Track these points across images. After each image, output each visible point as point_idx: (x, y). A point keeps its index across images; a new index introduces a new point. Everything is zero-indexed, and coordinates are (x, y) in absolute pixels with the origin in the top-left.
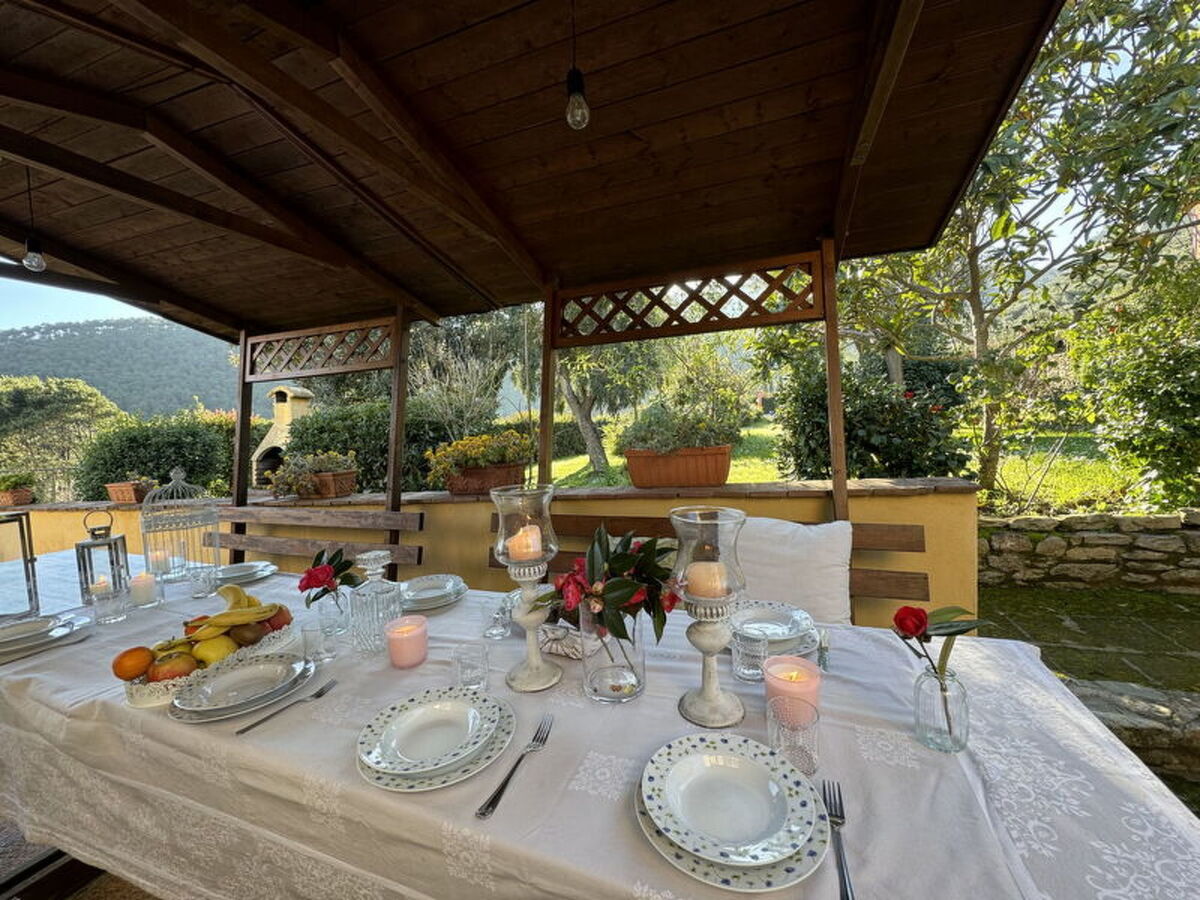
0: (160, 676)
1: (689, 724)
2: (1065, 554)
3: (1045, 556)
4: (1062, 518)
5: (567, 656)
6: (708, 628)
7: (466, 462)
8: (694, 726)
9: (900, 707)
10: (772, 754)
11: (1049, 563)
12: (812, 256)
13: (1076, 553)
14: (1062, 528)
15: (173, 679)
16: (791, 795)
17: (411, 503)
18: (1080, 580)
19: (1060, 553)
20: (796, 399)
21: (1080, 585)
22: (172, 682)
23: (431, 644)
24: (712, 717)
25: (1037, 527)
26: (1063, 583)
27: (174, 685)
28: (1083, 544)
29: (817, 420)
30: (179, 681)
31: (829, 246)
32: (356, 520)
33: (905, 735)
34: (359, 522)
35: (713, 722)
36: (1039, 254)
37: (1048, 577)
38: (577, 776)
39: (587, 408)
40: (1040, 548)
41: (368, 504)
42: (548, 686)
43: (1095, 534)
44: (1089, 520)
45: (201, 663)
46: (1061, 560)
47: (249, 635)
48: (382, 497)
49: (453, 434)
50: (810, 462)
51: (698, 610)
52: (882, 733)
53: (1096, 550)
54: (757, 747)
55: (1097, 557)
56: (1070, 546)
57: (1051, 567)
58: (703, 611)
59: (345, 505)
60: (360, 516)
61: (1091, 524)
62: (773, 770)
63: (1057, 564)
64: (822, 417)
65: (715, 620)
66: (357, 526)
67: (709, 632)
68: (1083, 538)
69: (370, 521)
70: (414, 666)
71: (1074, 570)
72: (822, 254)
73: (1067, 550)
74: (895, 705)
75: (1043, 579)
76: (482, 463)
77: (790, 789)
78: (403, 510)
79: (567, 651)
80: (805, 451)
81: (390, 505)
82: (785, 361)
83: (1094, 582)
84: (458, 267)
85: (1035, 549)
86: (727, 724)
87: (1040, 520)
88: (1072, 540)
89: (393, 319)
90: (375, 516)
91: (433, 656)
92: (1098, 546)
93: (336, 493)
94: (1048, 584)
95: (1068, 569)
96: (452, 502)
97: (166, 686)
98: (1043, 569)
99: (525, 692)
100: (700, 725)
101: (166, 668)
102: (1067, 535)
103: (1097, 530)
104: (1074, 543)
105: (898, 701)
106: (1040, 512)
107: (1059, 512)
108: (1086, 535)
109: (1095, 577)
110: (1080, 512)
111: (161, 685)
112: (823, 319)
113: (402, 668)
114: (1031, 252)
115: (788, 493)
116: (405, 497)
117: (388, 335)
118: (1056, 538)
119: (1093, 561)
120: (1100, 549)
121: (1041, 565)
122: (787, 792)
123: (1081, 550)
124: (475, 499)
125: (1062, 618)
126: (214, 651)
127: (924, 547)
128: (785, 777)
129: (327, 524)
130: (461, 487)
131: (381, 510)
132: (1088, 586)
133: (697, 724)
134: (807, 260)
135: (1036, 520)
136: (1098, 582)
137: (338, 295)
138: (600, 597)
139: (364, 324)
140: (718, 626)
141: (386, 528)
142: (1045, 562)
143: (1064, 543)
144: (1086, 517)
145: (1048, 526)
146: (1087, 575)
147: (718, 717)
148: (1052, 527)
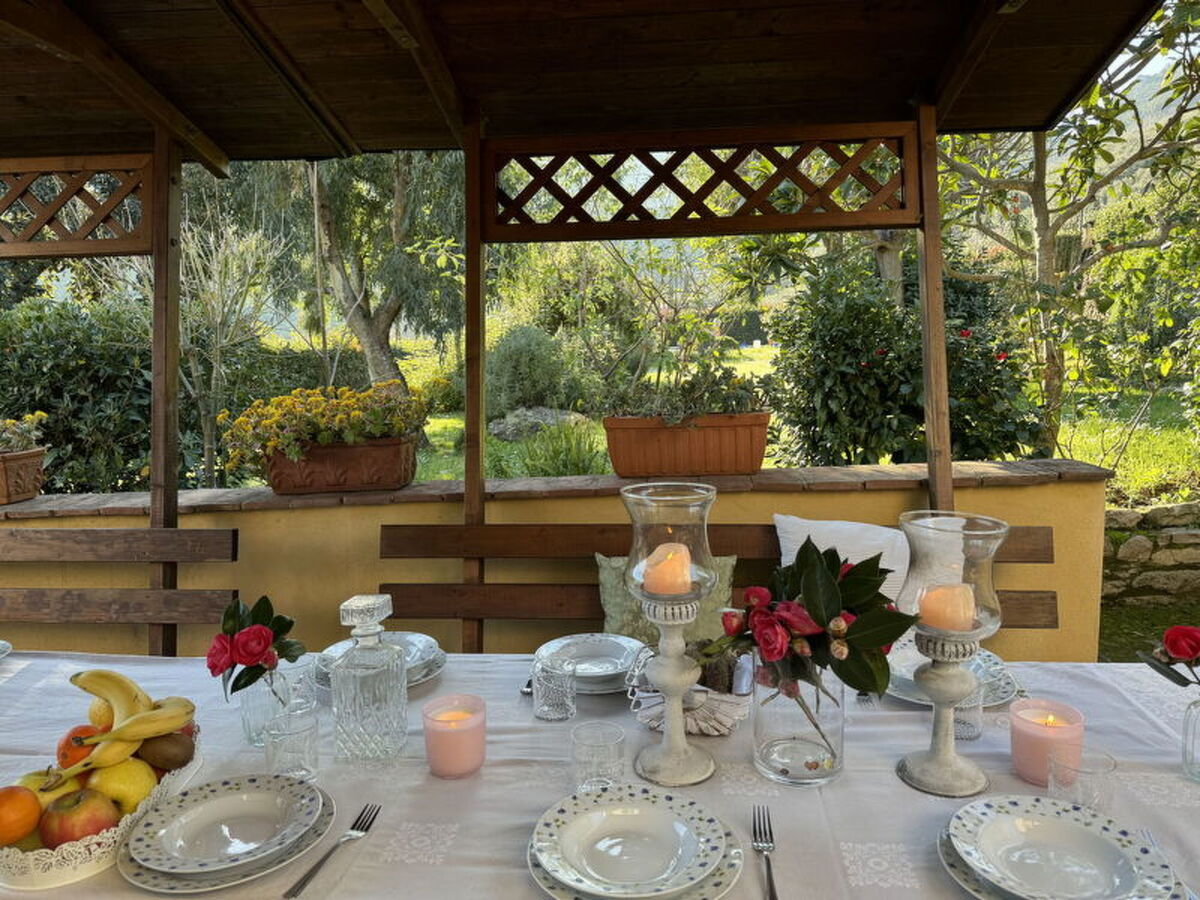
0: (77, 833)
1: (930, 796)
2: (1150, 559)
3: (1128, 563)
4: (1141, 510)
5: (703, 734)
6: (952, 671)
7: (314, 436)
8: (938, 798)
9: (1147, 749)
10: (1076, 809)
11: (1132, 571)
12: (904, 129)
13: (1164, 557)
14: (1147, 523)
15: (97, 834)
16: (1124, 846)
17: (195, 510)
18: (1165, 592)
19: (1143, 557)
20: (812, 336)
21: (1165, 599)
22: (96, 839)
23: (489, 738)
24: (958, 784)
25: (1117, 522)
26: (1146, 598)
27: (99, 844)
28: (1171, 545)
29: (843, 368)
30: (106, 836)
31: (928, 114)
32: (85, 547)
33: (1173, 776)
34: (92, 550)
35: (962, 790)
36: (1112, 133)
37: (1130, 591)
38: (849, 872)
39: (382, 326)
40: (1122, 552)
41: (97, 514)
42: (703, 777)
43: (1182, 531)
44: (1176, 512)
45: (117, 804)
46: (1146, 567)
47: (172, 750)
48: (142, 499)
49: (188, 375)
50: (827, 433)
51: (947, 648)
52: (1146, 777)
53: (1185, 551)
54: (1054, 804)
55: (1185, 562)
56: (1156, 547)
57: (1133, 576)
58: (954, 649)
59: (42, 517)
60: (93, 537)
61: (1180, 516)
62: (1087, 824)
63: (1140, 573)
64: (850, 365)
65: (961, 659)
66: (90, 557)
67: (954, 676)
68: (1171, 537)
69: (119, 546)
70: (472, 773)
71: (1160, 579)
72: (918, 125)
73: (1153, 552)
74: (1140, 747)
75: (1121, 595)
76: (349, 437)
77: (1120, 840)
78: (185, 524)
79: (703, 725)
80: (822, 416)
81: (161, 515)
82: (783, 271)
83: (1180, 594)
84: (304, 76)
85: (1116, 553)
86: (978, 788)
87: (1120, 513)
88: (1158, 540)
89: (146, 159)
90: (129, 535)
91: (493, 754)
92: (1187, 546)
93: (9, 496)
94: (1129, 600)
95: (1152, 578)
96: (286, 508)
97: (87, 847)
98: (1124, 580)
99: (682, 786)
100: (946, 796)
101: (80, 817)
102: (1153, 533)
103: (1185, 526)
104: (1161, 544)
105: (1140, 742)
106: (1115, 501)
107: (1137, 503)
108: (1174, 532)
109: (1181, 587)
110: (1162, 502)
111: (78, 847)
112: (921, 226)
113: (459, 777)
114: (1105, 129)
115: (864, 484)
116: (185, 498)
117: (135, 190)
118: (1140, 539)
119: (1180, 566)
120: (1190, 550)
121: (1121, 575)
122: (1118, 844)
123: (1168, 552)
124: (335, 500)
125: (1152, 642)
126: (129, 781)
127: (1052, 556)
128: (1105, 829)
129: (18, 555)
130: (298, 480)
131: (144, 524)
132: (1173, 600)
133: (940, 796)
134: (899, 134)
135: (1116, 514)
136: (1184, 594)
137: (22, 99)
138: (846, 638)
139: (77, 163)
140: (961, 668)
141: (156, 558)
142: (1127, 570)
143: (1149, 544)
144: (1172, 509)
145: (1131, 521)
146: (1173, 586)
147: (965, 782)
148: (1134, 523)
